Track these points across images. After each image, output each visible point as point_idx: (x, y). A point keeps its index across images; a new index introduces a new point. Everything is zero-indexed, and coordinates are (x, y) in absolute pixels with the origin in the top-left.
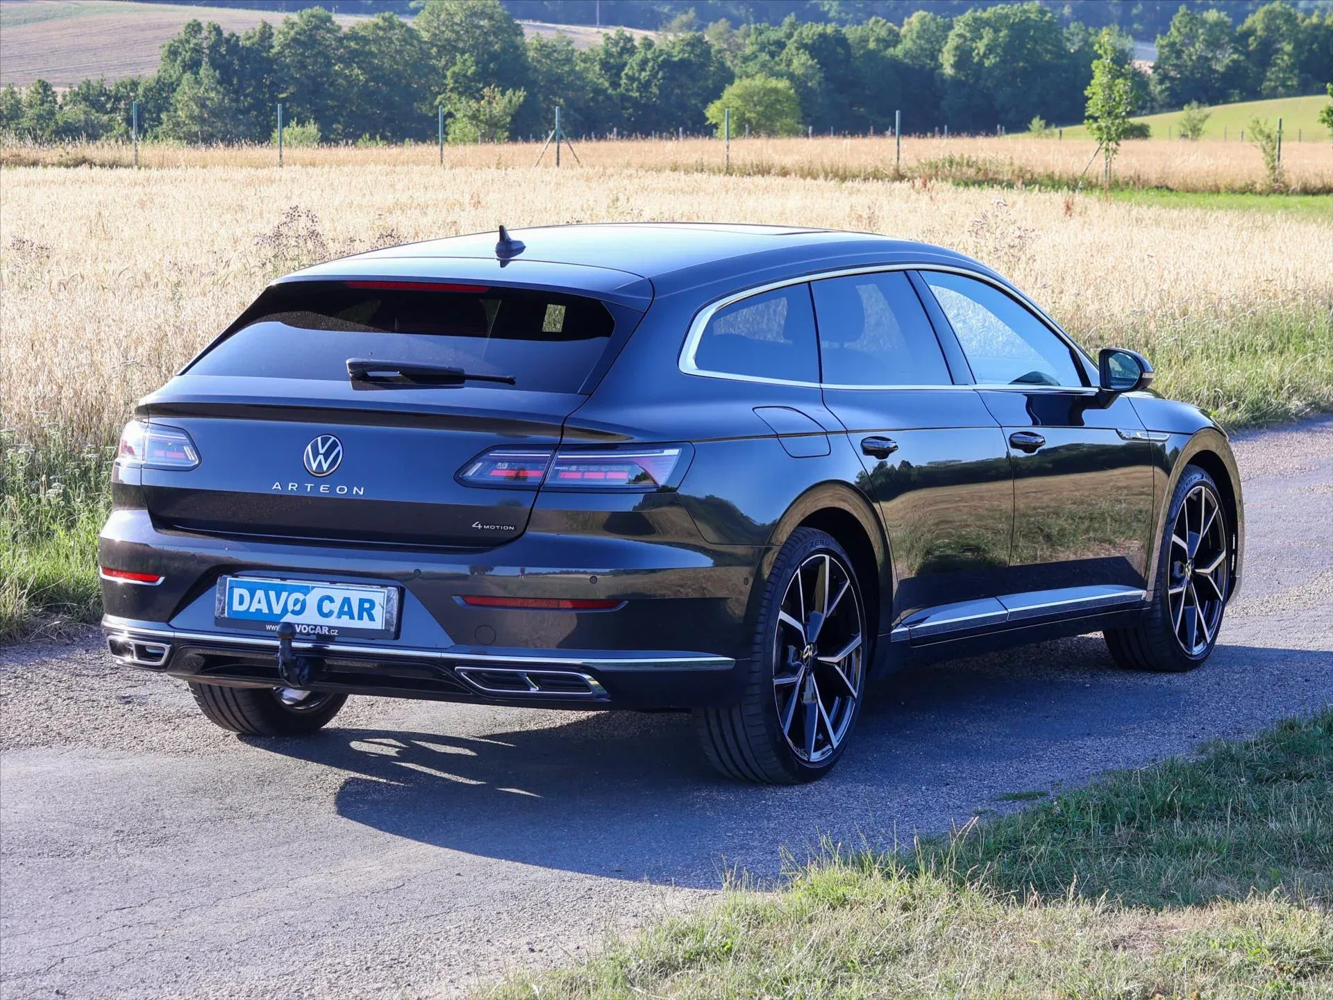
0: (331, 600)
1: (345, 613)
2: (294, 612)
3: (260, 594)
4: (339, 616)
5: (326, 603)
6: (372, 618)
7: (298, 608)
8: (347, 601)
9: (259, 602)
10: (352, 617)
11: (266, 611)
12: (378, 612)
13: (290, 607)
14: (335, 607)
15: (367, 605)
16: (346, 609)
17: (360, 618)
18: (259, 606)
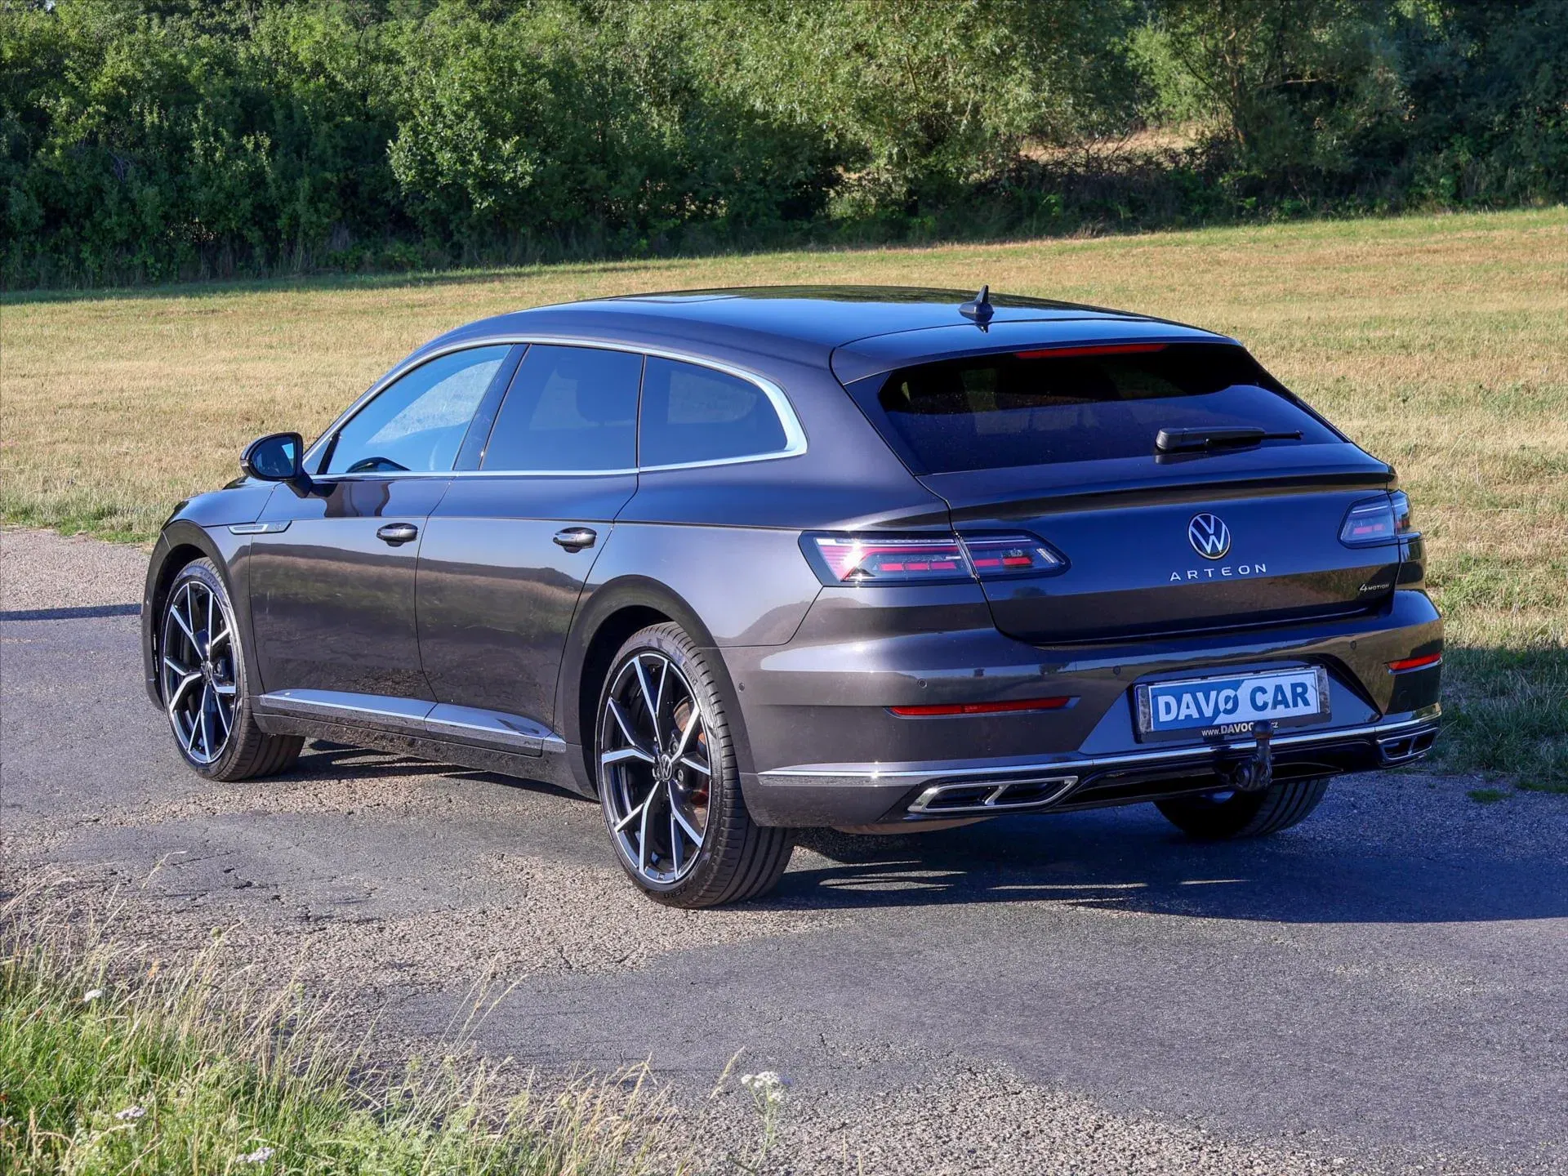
0: (1263, 691)
1: (1280, 703)
2: (1227, 712)
3: (1187, 698)
4: (1274, 707)
5: (1259, 695)
6: (1306, 703)
7: (1230, 706)
8: (1279, 688)
9: (1188, 707)
10: (1287, 706)
11: (1196, 715)
12: (1312, 695)
13: (1222, 707)
14: (1269, 697)
15: (1299, 690)
16: (1280, 698)
17: (1295, 705)
18: (1188, 712)
